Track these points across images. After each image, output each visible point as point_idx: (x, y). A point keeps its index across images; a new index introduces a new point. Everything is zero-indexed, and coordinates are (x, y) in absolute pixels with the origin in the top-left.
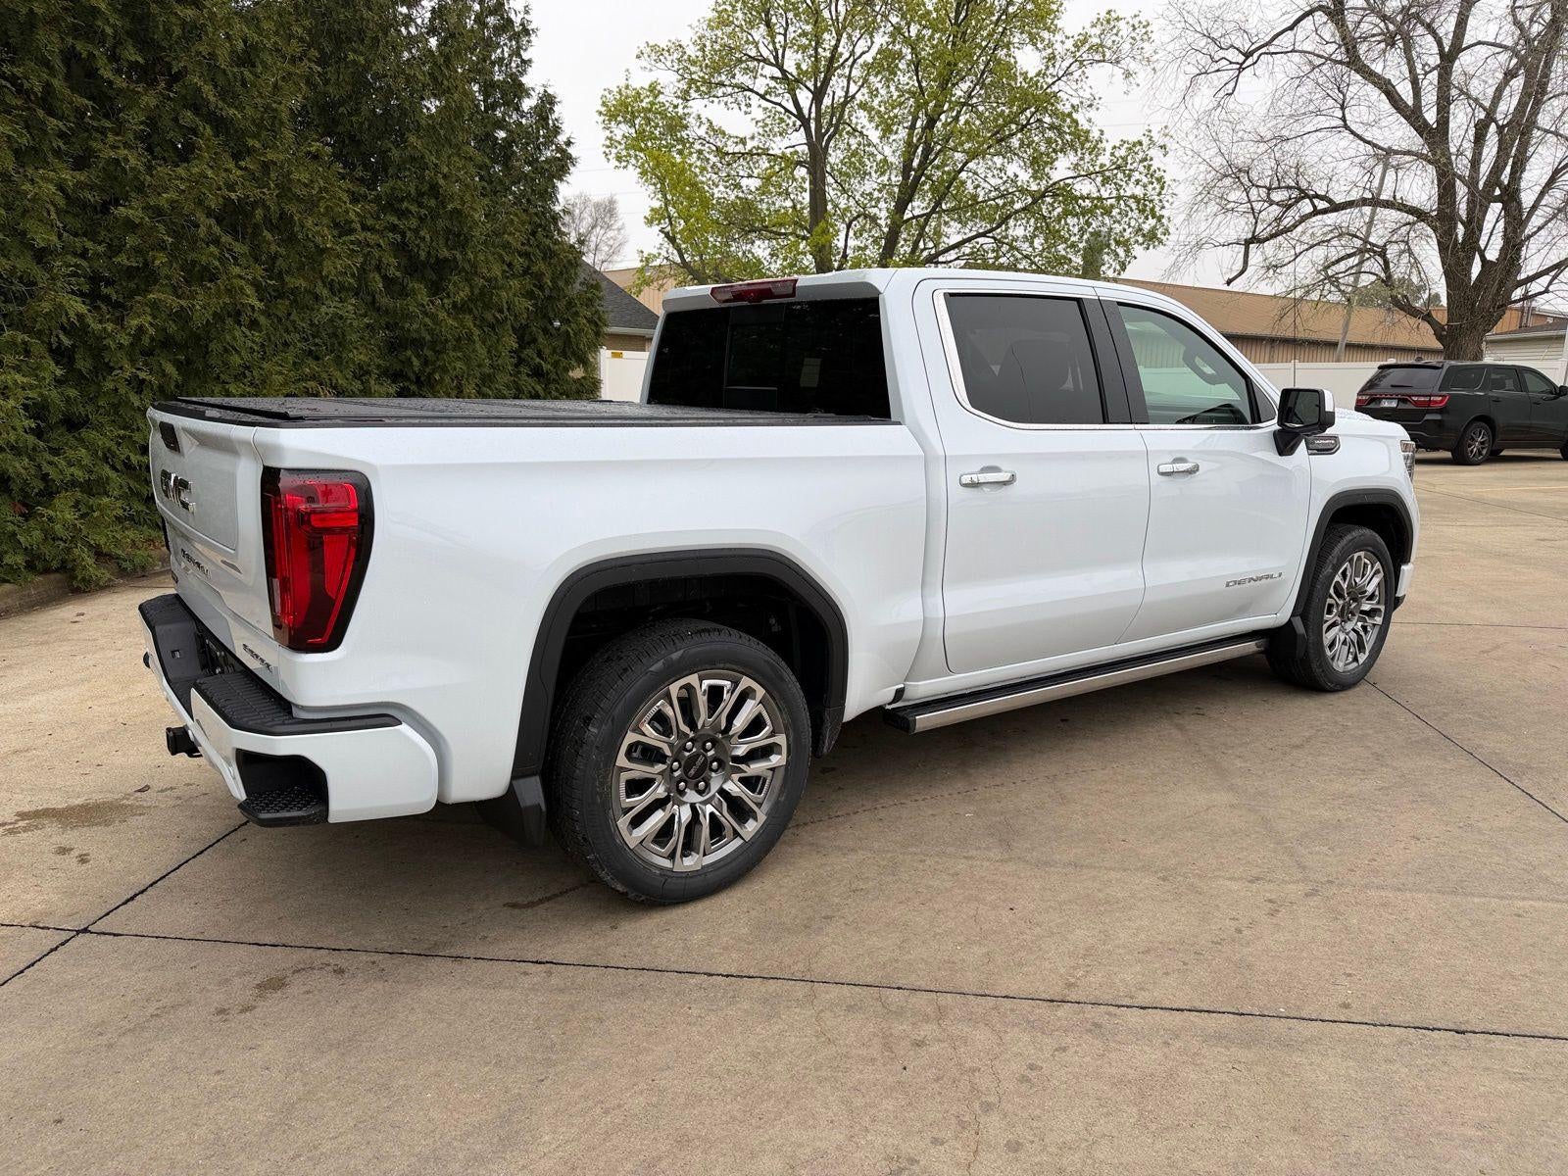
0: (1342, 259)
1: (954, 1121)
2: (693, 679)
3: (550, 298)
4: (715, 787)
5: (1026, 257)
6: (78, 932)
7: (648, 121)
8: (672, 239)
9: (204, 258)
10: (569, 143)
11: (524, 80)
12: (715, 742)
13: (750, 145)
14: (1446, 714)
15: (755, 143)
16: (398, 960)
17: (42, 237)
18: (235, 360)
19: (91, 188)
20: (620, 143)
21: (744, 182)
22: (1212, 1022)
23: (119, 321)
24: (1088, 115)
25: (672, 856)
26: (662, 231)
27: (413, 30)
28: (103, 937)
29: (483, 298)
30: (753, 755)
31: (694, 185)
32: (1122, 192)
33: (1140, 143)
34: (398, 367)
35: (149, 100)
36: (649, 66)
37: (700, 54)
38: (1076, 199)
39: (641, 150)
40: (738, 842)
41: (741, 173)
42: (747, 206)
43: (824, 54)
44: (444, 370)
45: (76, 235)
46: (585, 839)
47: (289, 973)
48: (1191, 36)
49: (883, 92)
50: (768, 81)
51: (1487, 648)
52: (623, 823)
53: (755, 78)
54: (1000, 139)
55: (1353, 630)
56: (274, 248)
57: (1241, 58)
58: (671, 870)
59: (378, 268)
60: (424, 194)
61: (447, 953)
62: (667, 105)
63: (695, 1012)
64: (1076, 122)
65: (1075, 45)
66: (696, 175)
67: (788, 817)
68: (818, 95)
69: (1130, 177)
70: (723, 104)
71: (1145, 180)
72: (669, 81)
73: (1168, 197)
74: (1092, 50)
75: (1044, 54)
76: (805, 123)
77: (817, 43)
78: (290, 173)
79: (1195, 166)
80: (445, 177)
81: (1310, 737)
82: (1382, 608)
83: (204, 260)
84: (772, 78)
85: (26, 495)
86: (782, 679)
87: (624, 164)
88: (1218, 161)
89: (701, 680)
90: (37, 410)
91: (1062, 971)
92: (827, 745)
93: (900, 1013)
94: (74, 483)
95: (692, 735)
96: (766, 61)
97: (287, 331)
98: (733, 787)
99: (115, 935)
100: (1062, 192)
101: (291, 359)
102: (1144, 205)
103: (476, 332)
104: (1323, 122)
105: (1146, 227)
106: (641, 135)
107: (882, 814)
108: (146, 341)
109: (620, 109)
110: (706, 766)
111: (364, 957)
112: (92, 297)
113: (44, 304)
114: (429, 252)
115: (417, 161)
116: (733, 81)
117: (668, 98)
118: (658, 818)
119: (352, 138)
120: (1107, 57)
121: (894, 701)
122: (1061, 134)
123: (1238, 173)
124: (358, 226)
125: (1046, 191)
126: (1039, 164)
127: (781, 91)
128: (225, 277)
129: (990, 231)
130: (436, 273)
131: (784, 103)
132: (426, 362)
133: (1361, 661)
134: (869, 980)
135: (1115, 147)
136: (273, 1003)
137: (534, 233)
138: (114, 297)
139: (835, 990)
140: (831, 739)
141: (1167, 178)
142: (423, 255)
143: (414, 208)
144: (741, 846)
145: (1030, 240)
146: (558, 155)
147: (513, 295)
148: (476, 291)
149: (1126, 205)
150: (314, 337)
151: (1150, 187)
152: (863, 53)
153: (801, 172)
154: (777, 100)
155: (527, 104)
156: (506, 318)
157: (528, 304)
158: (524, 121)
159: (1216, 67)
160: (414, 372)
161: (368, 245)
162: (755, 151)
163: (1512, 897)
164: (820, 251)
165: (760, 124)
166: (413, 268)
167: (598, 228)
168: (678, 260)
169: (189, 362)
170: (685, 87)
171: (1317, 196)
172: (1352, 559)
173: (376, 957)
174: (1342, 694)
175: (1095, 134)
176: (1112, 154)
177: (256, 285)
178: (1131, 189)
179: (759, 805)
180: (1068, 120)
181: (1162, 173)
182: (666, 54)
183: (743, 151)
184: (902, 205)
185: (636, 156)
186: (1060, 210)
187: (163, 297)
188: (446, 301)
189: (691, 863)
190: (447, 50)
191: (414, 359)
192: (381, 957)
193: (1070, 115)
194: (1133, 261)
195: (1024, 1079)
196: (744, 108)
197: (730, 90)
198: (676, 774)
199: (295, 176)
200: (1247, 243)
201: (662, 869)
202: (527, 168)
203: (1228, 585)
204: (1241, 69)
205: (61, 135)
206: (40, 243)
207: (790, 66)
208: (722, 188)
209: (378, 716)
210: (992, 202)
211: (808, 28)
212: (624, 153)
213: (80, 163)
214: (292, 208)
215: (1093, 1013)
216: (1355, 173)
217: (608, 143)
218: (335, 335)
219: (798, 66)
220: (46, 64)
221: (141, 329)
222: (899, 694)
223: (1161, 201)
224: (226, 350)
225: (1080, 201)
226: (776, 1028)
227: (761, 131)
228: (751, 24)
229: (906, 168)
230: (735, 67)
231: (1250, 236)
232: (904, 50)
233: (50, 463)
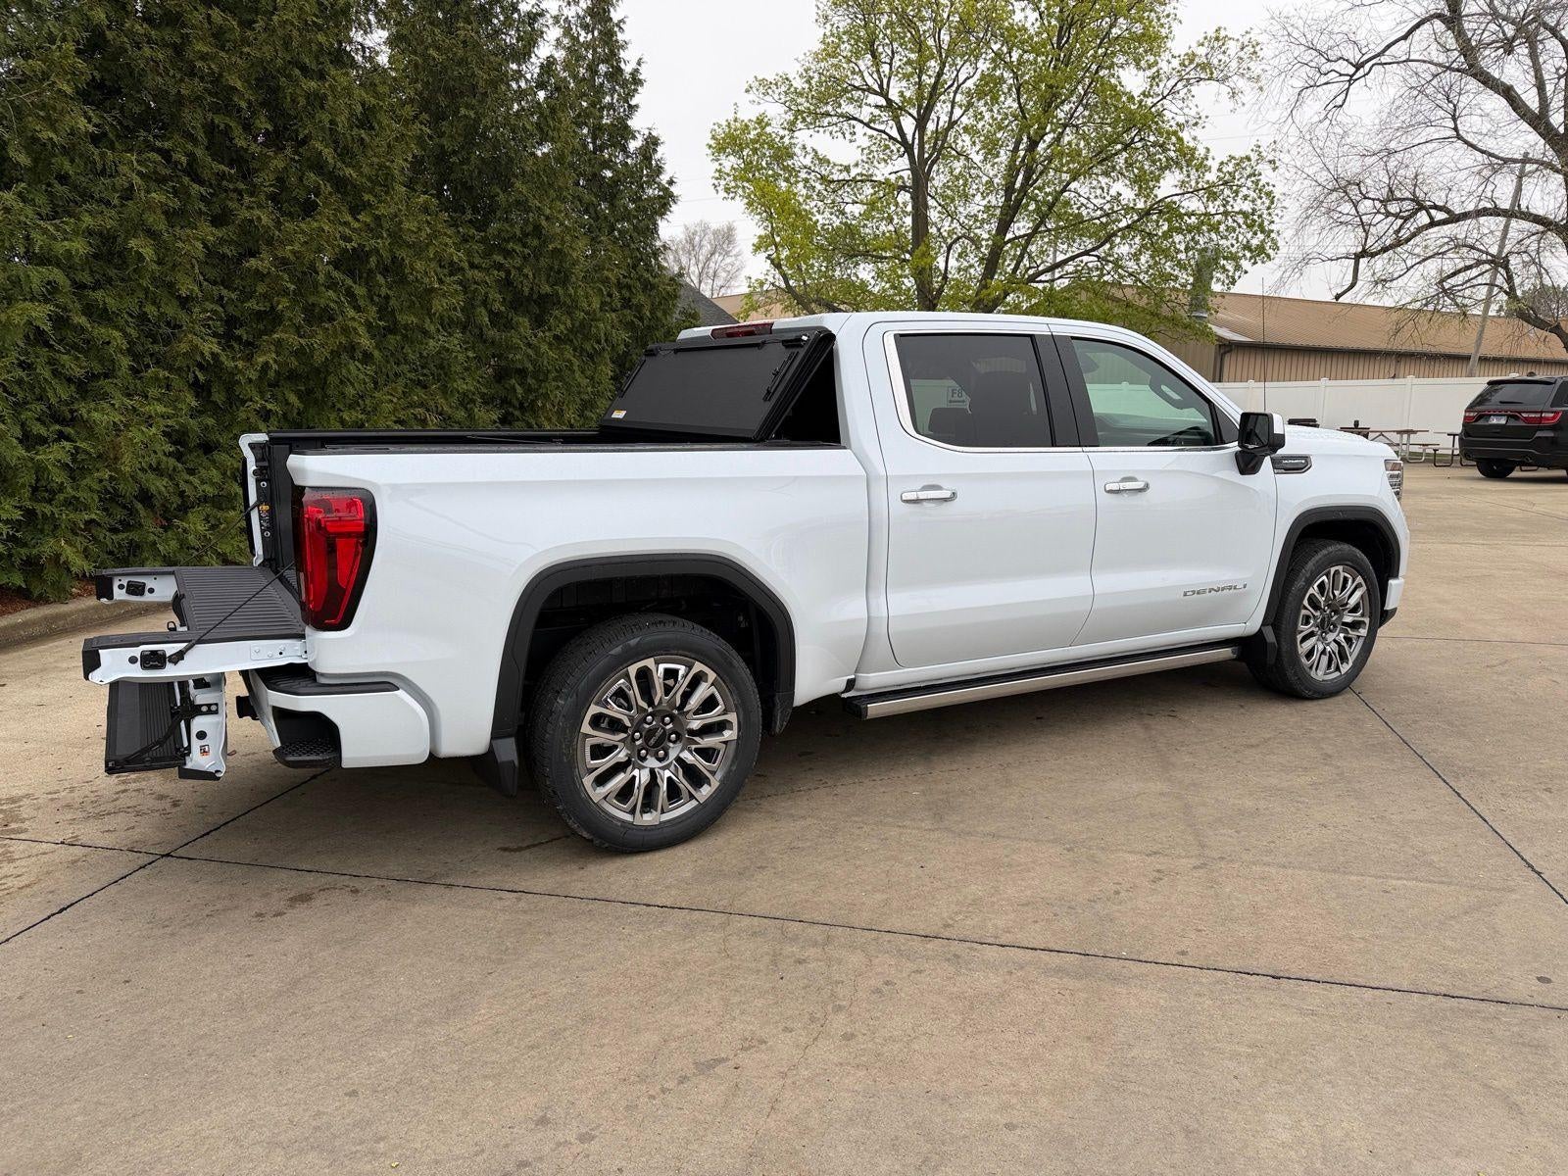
0: (1459, 271)
1: (807, 1016)
2: (649, 663)
3: (649, 327)
4: (673, 755)
5: (1131, 275)
6: (163, 856)
7: (755, 151)
8: (777, 266)
9: (322, 300)
10: (671, 182)
11: (629, 123)
12: (673, 718)
13: (854, 172)
14: (1415, 722)
15: (859, 170)
16: (402, 885)
17: (186, 286)
18: (350, 391)
19: (230, 242)
20: (728, 175)
21: (849, 209)
22: (1055, 959)
23: (249, 358)
24: (1193, 133)
25: (632, 812)
26: (769, 257)
27: (523, 84)
28: (181, 860)
29: (583, 329)
30: (707, 730)
31: (798, 214)
32: (1229, 208)
33: (1248, 159)
34: (503, 393)
35: (278, 163)
36: (757, 100)
37: (806, 86)
38: (1181, 216)
39: (748, 181)
40: (694, 803)
41: (847, 200)
42: (850, 230)
43: (928, 81)
44: (546, 396)
45: (215, 283)
46: (554, 792)
47: (316, 891)
48: (1298, 51)
49: (987, 116)
50: (873, 110)
51: (1495, 662)
52: (588, 781)
53: (860, 107)
54: (1103, 158)
55: (1335, 641)
56: (384, 291)
57: (1352, 70)
58: (632, 823)
59: (485, 303)
60: (528, 234)
61: (443, 881)
62: (774, 135)
63: (626, 931)
64: (1180, 140)
65: (1182, 64)
66: (800, 204)
67: (740, 786)
68: (921, 123)
69: (1237, 193)
70: (828, 133)
71: (1253, 195)
72: (776, 112)
73: (1278, 211)
74: (1201, 68)
75: (1149, 73)
76: (909, 149)
77: (921, 71)
78: (401, 222)
79: (1298, 182)
80: (547, 218)
81: (1269, 739)
82: (1367, 620)
83: (322, 302)
84: (877, 106)
85: (166, 510)
86: (731, 664)
87: (732, 195)
88: (1323, 177)
89: (657, 663)
90: (177, 438)
91: (945, 915)
92: (779, 725)
93: (795, 939)
94: (204, 499)
95: (650, 710)
96: (870, 90)
97: (398, 364)
98: (688, 757)
99: (190, 859)
100: (1169, 210)
101: (400, 390)
102: (1253, 221)
103: (576, 363)
104: (1432, 132)
105: (1255, 242)
106: (749, 166)
107: (839, 790)
108: (271, 374)
109: (728, 142)
110: (665, 737)
111: (377, 882)
112: (227, 338)
113: (182, 345)
114: (532, 289)
115: (522, 205)
116: (839, 110)
117: (775, 129)
118: (620, 780)
119: (464, 184)
120: (1215, 75)
121: (847, 690)
122: (1165, 150)
123: (1345, 187)
124: (466, 265)
125: (1151, 208)
126: (1143, 183)
127: (885, 119)
128: (341, 318)
129: (1093, 249)
130: (540, 308)
131: (888, 130)
132: (529, 390)
133: (1343, 671)
134: (777, 915)
135: (1222, 163)
136: (301, 911)
137: (635, 267)
138: (245, 337)
139: (746, 921)
140: (782, 721)
141: (1277, 193)
142: (526, 291)
143: (518, 248)
144: (695, 808)
145: (1136, 257)
146: (661, 193)
147: (612, 328)
148: (577, 324)
149: (1234, 221)
150: (423, 368)
151: (1259, 202)
152: (968, 78)
153: (904, 197)
154: (882, 127)
155: (633, 145)
156: (603, 349)
157: (625, 335)
158: (629, 161)
159: (1324, 79)
160: (518, 399)
161: (475, 283)
162: (859, 178)
163: (1387, 877)
164: (920, 273)
165: (865, 152)
166: (518, 303)
167: (717, 255)
168: (783, 285)
169: (310, 392)
170: (792, 118)
171: (1436, 207)
172: (1329, 572)
173: (386, 883)
174: (1321, 702)
175: (1201, 152)
176: (1220, 170)
177: (369, 326)
178: (1240, 205)
179: (713, 773)
180: (1174, 139)
181: (1271, 188)
182: (774, 87)
183: (847, 178)
184: (1004, 226)
185: (744, 187)
186: (1165, 228)
187: (284, 336)
188: (547, 334)
189: (649, 818)
190: (553, 102)
191: (517, 387)
192: (390, 882)
193: (1175, 133)
194: (1244, 276)
195: (878, 991)
196: (848, 136)
197: (835, 119)
198: (638, 743)
199: (406, 225)
200: (1358, 257)
201: (623, 822)
202: (632, 206)
203: (1185, 595)
204: (1351, 79)
205: (203, 198)
206: (184, 293)
207: (894, 95)
208: (827, 215)
209: (380, 683)
210: (1097, 221)
211: (913, 56)
212: (732, 184)
213: (218, 221)
214: (401, 253)
215: (955, 947)
216: (1473, 183)
217: (717, 175)
218: (441, 367)
219: (901, 94)
220: (191, 138)
221: (266, 366)
222: (851, 684)
223: (1270, 214)
224: (342, 382)
225: (1186, 218)
226: (688, 946)
227: (865, 158)
228: (857, 54)
229: (1009, 189)
230: (841, 97)
231: (1360, 249)
232: (1006, 75)
233: (187, 482)
